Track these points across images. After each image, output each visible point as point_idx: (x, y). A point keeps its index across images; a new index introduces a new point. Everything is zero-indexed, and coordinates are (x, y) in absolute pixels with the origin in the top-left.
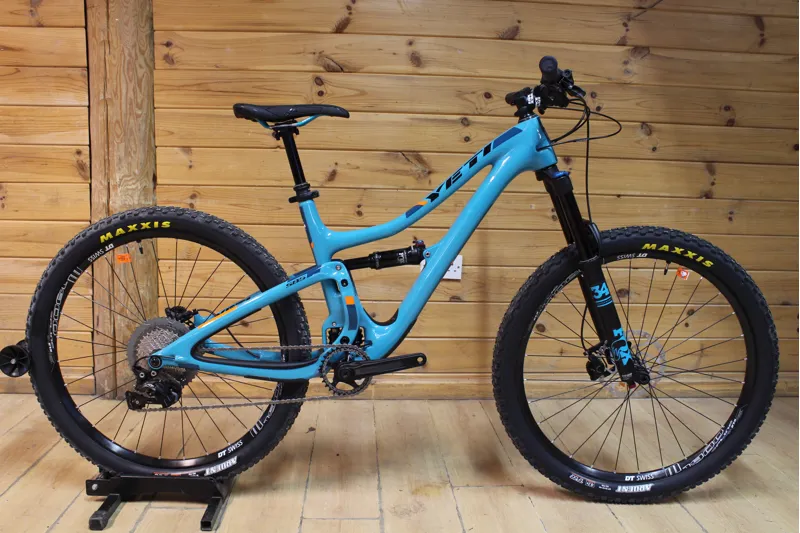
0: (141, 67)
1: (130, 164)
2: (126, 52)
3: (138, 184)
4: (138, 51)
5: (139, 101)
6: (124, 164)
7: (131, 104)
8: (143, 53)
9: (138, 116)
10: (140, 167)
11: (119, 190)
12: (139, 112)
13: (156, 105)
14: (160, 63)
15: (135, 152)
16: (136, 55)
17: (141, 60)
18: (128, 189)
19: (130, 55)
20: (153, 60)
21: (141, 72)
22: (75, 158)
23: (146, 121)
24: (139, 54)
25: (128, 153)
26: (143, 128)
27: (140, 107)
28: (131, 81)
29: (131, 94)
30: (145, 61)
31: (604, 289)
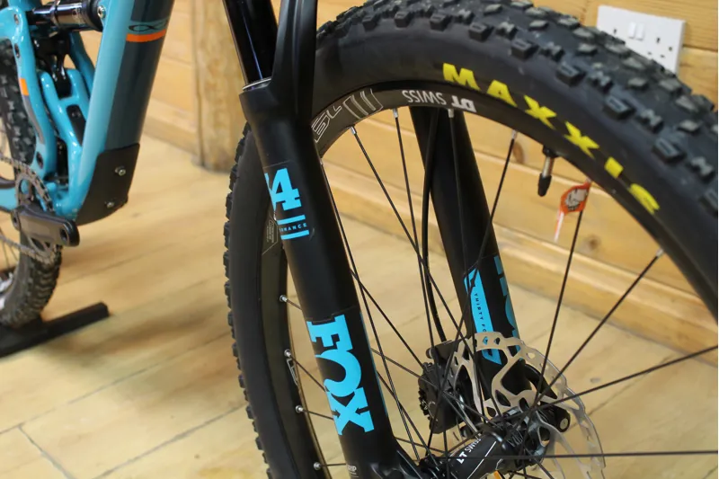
31: (280, 190)
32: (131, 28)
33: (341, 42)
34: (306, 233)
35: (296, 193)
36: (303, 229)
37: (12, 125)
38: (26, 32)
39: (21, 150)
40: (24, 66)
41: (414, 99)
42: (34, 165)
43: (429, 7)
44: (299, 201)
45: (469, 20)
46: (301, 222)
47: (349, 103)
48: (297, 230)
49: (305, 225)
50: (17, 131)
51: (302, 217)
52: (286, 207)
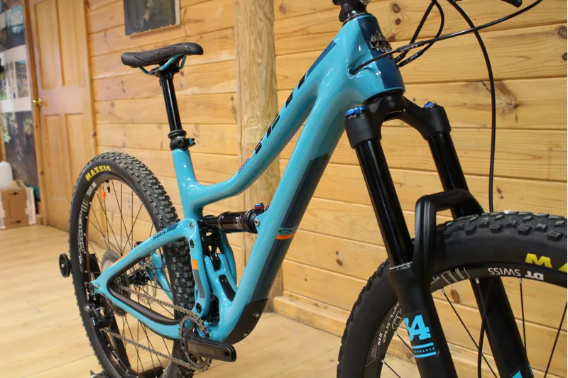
0: (261, 20)
1: (253, 107)
2: (248, 9)
3: (260, 125)
4: (257, 7)
5: (260, 51)
6: (249, 107)
7: (253, 55)
8: (262, 7)
9: (259, 65)
10: (261, 109)
11: (246, 129)
12: (260, 61)
13: (276, 53)
14: (277, 14)
15: (257, 97)
16: (256, 10)
17: (261, 15)
18: (252, 130)
19: (251, 11)
20: (272, 12)
21: (260, 25)
22: (230, 103)
23: (267, 69)
24: (258, 9)
25: (252, 98)
26: (264, 75)
27: (261, 56)
28: (252, 34)
29: (253, 46)
30: (265, 14)
31: (417, 327)
32: (280, 231)
33: (447, 241)
34: (434, 353)
35: (427, 329)
36: (433, 351)
37: (177, 286)
38: (198, 232)
39: (181, 302)
40: (195, 253)
41: (496, 273)
42: (194, 310)
43: (514, 222)
44: (429, 334)
45: (545, 230)
46: (431, 347)
47: (445, 275)
48: (429, 352)
49: (433, 349)
50: (180, 290)
51: (432, 344)
52: (421, 338)
